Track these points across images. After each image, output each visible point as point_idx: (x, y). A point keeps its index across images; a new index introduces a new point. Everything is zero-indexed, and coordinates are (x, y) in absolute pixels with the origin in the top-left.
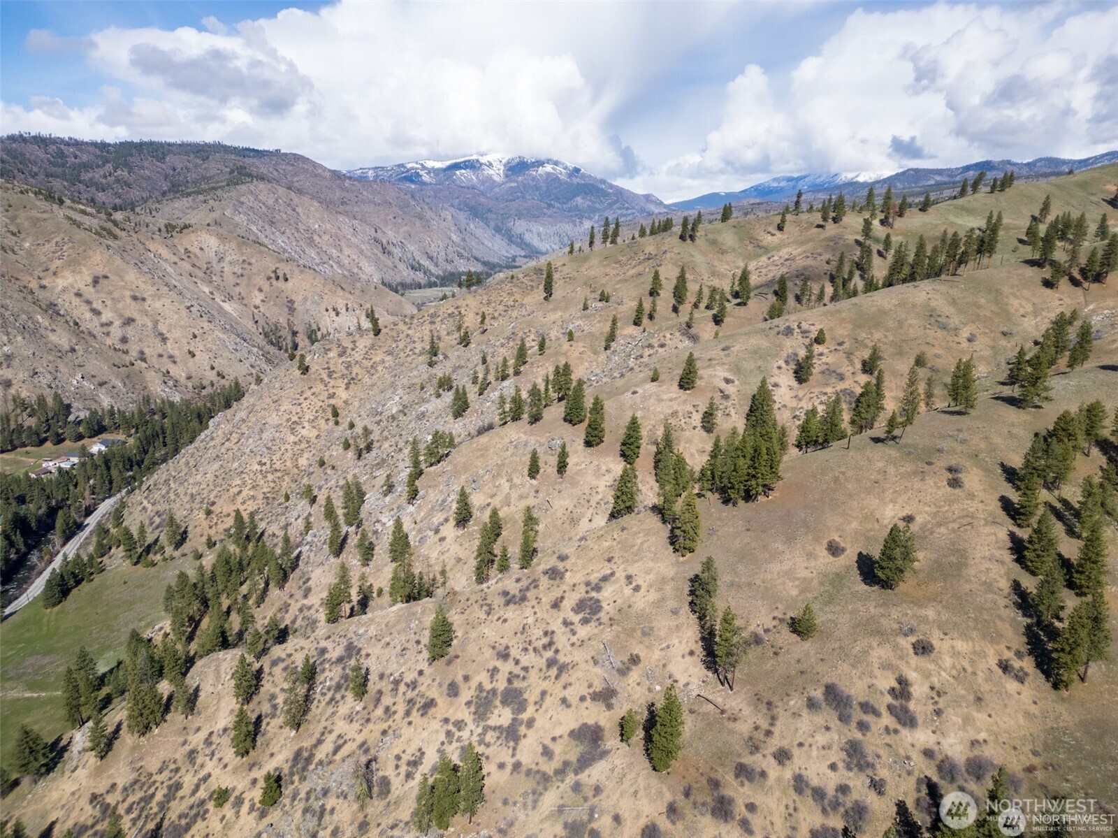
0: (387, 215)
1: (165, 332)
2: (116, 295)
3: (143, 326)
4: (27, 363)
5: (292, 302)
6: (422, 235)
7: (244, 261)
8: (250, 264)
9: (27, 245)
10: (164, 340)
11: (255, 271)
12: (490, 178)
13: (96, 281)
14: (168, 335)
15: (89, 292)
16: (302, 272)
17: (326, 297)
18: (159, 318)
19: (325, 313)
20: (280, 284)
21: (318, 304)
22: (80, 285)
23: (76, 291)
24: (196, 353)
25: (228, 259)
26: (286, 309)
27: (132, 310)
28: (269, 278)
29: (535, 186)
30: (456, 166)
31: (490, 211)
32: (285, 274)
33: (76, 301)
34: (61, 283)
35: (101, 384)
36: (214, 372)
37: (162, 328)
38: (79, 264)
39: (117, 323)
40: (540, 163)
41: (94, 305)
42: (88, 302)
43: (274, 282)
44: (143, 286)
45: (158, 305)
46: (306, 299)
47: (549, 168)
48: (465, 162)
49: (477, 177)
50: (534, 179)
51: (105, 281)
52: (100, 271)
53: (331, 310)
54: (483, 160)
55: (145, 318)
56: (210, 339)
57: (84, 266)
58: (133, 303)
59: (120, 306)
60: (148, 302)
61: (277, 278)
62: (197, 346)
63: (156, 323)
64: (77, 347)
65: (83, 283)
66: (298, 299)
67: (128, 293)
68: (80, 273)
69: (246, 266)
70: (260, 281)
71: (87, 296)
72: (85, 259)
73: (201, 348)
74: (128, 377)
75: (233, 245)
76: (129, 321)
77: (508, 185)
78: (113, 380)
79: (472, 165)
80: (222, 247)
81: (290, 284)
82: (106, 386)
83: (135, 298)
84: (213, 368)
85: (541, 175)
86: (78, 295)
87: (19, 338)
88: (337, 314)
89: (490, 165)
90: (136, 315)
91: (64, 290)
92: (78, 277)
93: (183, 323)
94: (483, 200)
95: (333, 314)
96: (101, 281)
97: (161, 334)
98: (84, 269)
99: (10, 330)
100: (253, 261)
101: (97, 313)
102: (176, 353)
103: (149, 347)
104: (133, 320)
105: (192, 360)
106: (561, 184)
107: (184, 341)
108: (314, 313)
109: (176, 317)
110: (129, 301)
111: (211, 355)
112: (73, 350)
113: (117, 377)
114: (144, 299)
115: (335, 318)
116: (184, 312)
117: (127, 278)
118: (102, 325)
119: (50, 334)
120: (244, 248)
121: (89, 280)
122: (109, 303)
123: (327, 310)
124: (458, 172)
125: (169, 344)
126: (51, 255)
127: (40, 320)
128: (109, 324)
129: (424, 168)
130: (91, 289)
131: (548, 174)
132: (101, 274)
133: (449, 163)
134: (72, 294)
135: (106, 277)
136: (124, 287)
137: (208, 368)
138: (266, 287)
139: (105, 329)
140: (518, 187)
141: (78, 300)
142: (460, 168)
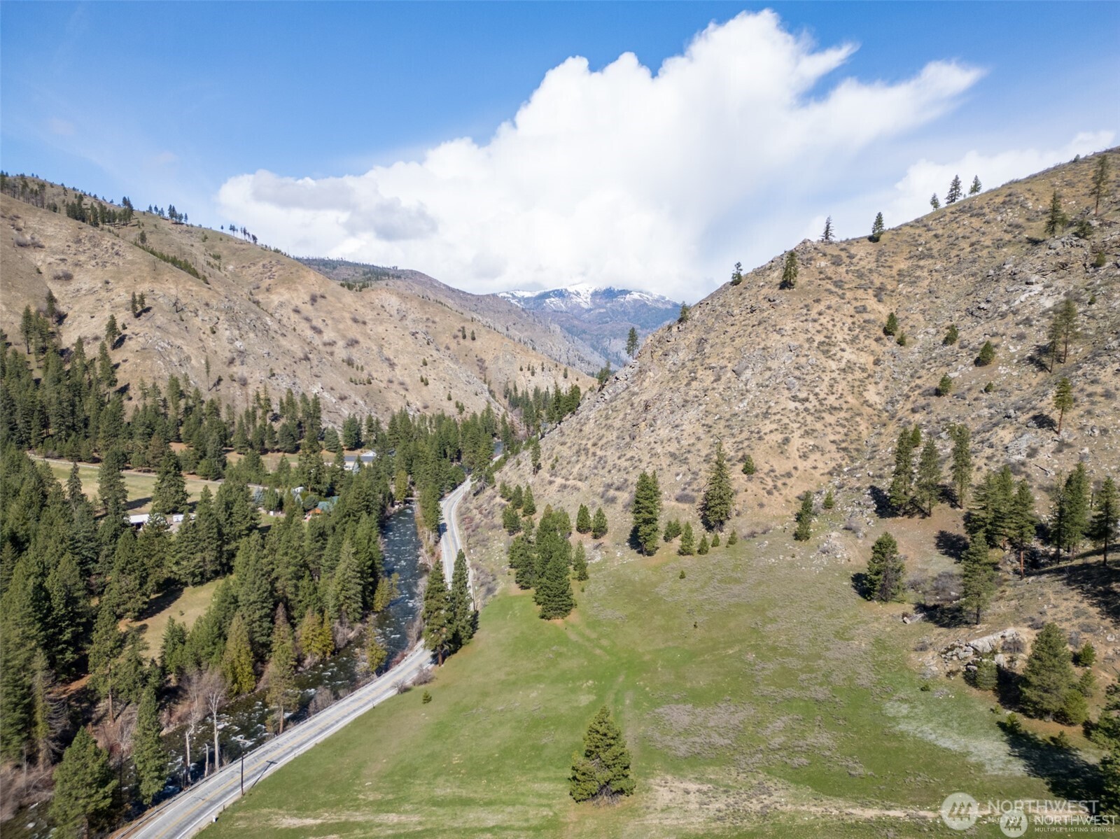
0: (507, 322)
1: (392, 357)
2: (336, 315)
3: (369, 349)
4: (263, 363)
5: (481, 361)
6: (543, 340)
7: (428, 319)
8: (434, 322)
9: (231, 267)
10: (392, 365)
11: (440, 329)
12: (578, 305)
13: (314, 299)
14: (396, 361)
15: (308, 309)
16: (488, 332)
17: (519, 356)
18: (383, 342)
19: (519, 372)
20: (468, 342)
21: (511, 363)
22: (299, 303)
23: (293, 307)
24: (430, 382)
25: (411, 317)
26: (477, 368)
27: (354, 332)
28: (455, 337)
29: (624, 312)
30: (546, 295)
31: (584, 332)
32: (473, 333)
33: (294, 317)
34: (275, 299)
35: (343, 398)
36: (452, 403)
37: (388, 353)
38: (295, 282)
39: (341, 343)
40: (625, 292)
41: (314, 323)
42: (307, 319)
43: (462, 341)
44: (362, 310)
45: (380, 329)
46: (497, 358)
47: (636, 296)
48: (554, 291)
49: (566, 305)
50: (622, 305)
51: (323, 301)
52: (317, 290)
53: (525, 370)
54: (570, 290)
55: (369, 341)
56: (441, 368)
57: (300, 284)
58: (355, 325)
59: (341, 326)
60: (370, 326)
61: (464, 337)
62: (429, 372)
63: (381, 347)
64: (310, 356)
65: (301, 300)
66: (488, 359)
67: (347, 315)
68: (296, 290)
69: (430, 324)
70: (446, 339)
71: (305, 313)
72: (299, 278)
73: (433, 376)
74: (367, 395)
75: (415, 304)
76: (353, 343)
77: (597, 311)
78: (353, 396)
79: (560, 294)
80: (403, 305)
81: (478, 343)
82: (347, 401)
83: (355, 321)
84: (450, 399)
85: (628, 302)
86: (297, 311)
87: (252, 335)
88: (533, 374)
89: (578, 294)
90: (361, 339)
91: (281, 305)
92: (295, 295)
93: (410, 349)
94: (576, 322)
95: (528, 374)
96: (319, 300)
97: (388, 359)
98: (300, 287)
99: (241, 325)
100: (437, 319)
101: (318, 331)
102: (407, 380)
103: (377, 371)
104: (357, 342)
105: (425, 388)
106: (650, 310)
107: (414, 368)
108: (508, 372)
109: (401, 343)
110: (350, 322)
111: (445, 384)
112: (307, 359)
113: (356, 394)
114: (364, 323)
115: (531, 378)
116: (410, 339)
117: (344, 300)
118: (325, 344)
119: (281, 338)
120: (426, 307)
121: (307, 298)
122: (329, 322)
123: (521, 370)
124: (547, 300)
125: (398, 370)
126: (259, 276)
127: (269, 323)
128: (332, 344)
129: (514, 297)
130: (309, 307)
131: (635, 301)
132: (318, 293)
133: (537, 293)
134: (290, 310)
135: (323, 297)
136: (343, 309)
137: (445, 398)
138: (453, 345)
139: (329, 349)
140: (607, 313)
141: (297, 316)
142: (550, 297)
